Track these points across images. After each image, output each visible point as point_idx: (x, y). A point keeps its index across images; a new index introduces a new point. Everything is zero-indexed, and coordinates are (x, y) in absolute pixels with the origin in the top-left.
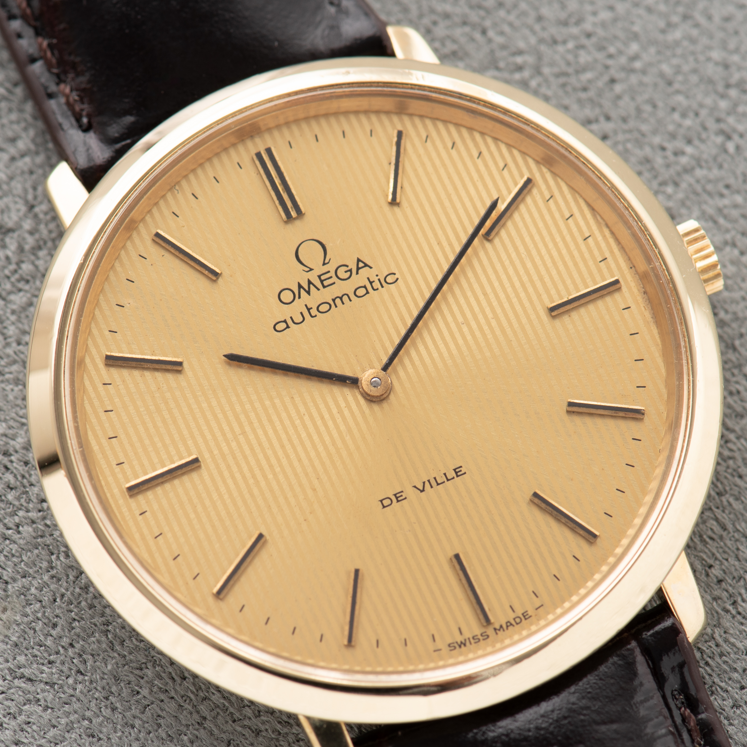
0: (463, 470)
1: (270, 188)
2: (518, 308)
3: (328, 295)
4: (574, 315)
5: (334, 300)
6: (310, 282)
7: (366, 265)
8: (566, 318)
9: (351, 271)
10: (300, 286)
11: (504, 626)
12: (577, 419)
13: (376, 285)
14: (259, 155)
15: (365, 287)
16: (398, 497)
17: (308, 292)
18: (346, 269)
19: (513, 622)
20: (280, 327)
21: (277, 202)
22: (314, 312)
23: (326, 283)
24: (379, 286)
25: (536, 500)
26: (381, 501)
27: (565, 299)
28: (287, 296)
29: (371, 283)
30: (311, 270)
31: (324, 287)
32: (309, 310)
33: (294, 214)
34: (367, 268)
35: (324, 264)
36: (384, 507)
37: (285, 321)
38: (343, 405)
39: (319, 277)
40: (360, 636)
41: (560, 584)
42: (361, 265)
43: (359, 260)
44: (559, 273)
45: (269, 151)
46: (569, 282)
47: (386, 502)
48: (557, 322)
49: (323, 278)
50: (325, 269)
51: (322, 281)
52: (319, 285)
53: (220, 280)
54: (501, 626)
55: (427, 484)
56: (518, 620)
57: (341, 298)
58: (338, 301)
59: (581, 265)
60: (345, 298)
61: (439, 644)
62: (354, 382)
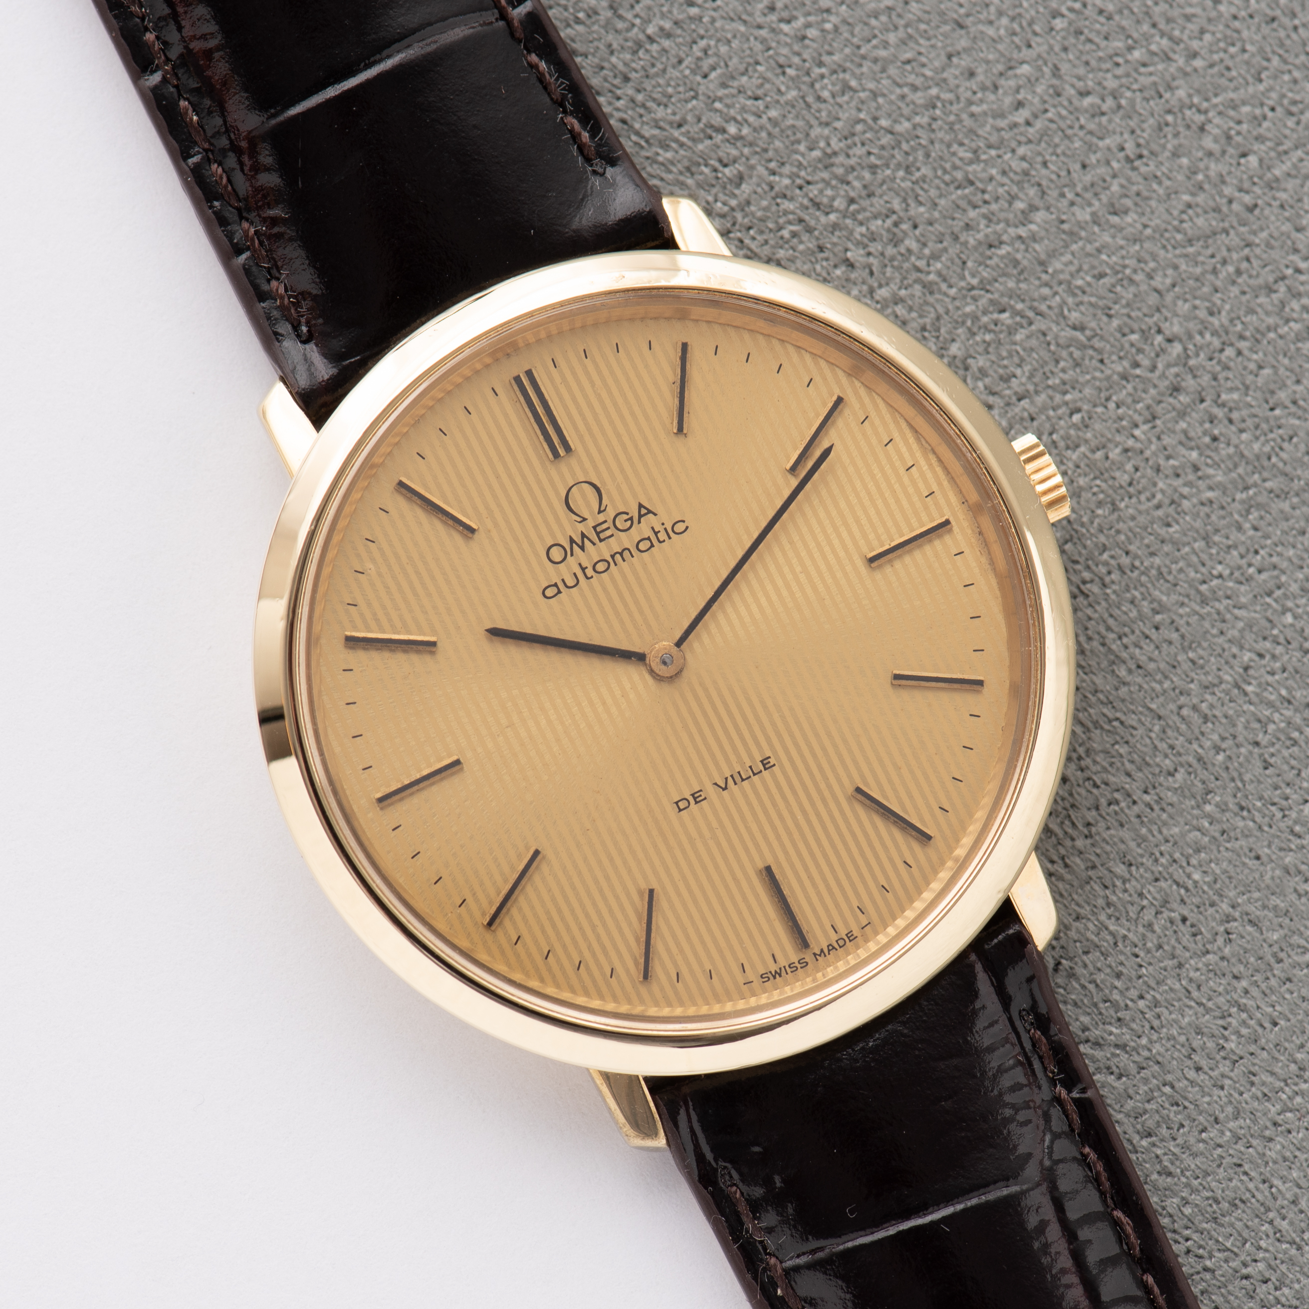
0: (772, 761)
1: (532, 420)
2: (831, 557)
3: (604, 550)
4: (898, 564)
5: (613, 557)
6: (583, 536)
7: (649, 512)
8: (888, 569)
9: (631, 519)
10: (572, 541)
11: (826, 951)
12: (905, 695)
13: (662, 536)
14: (518, 379)
15: (649, 539)
16: (697, 797)
17: (582, 548)
18: (625, 517)
19: (836, 946)
20: (549, 592)
21: (541, 437)
22: (589, 572)
23: (602, 536)
24: (666, 537)
25: (859, 796)
26: (677, 803)
27: (887, 547)
28: (557, 554)
29: (656, 533)
30: (584, 519)
31: (601, 540)
32: (583, 569)
33: (562, 452)
34: (651, 515)
35: (600, 512)
36: (680, 810)
37: (556, 585)
38: (628, 686)
39: (595, 528)
40: (657, 968)
41: (890, 896)
42: (643, 511)
43: (641, 506)
44: (878, 513)
45: (529, 373)
46: (890, 524)
47: (682, 805)
48: (878, 575)
49: (599, 529)
50: (601, 517)
51: (598, 534)
52: (596, 540)
53: (476, 536)
54: (822, 951)
55: (730, 780)
56: (841, 943)
57: (621, 554)
58: (618, 557)
59: (905, 502)
60: (626, 553)
61: (751, 975)
62: (641, 657)
